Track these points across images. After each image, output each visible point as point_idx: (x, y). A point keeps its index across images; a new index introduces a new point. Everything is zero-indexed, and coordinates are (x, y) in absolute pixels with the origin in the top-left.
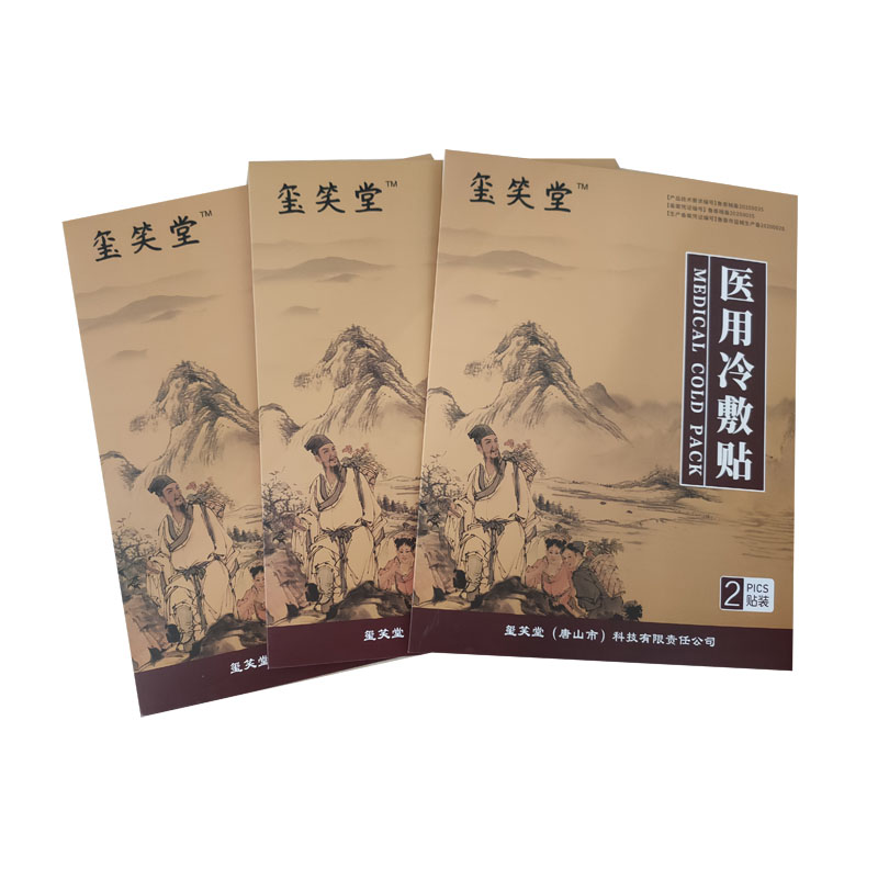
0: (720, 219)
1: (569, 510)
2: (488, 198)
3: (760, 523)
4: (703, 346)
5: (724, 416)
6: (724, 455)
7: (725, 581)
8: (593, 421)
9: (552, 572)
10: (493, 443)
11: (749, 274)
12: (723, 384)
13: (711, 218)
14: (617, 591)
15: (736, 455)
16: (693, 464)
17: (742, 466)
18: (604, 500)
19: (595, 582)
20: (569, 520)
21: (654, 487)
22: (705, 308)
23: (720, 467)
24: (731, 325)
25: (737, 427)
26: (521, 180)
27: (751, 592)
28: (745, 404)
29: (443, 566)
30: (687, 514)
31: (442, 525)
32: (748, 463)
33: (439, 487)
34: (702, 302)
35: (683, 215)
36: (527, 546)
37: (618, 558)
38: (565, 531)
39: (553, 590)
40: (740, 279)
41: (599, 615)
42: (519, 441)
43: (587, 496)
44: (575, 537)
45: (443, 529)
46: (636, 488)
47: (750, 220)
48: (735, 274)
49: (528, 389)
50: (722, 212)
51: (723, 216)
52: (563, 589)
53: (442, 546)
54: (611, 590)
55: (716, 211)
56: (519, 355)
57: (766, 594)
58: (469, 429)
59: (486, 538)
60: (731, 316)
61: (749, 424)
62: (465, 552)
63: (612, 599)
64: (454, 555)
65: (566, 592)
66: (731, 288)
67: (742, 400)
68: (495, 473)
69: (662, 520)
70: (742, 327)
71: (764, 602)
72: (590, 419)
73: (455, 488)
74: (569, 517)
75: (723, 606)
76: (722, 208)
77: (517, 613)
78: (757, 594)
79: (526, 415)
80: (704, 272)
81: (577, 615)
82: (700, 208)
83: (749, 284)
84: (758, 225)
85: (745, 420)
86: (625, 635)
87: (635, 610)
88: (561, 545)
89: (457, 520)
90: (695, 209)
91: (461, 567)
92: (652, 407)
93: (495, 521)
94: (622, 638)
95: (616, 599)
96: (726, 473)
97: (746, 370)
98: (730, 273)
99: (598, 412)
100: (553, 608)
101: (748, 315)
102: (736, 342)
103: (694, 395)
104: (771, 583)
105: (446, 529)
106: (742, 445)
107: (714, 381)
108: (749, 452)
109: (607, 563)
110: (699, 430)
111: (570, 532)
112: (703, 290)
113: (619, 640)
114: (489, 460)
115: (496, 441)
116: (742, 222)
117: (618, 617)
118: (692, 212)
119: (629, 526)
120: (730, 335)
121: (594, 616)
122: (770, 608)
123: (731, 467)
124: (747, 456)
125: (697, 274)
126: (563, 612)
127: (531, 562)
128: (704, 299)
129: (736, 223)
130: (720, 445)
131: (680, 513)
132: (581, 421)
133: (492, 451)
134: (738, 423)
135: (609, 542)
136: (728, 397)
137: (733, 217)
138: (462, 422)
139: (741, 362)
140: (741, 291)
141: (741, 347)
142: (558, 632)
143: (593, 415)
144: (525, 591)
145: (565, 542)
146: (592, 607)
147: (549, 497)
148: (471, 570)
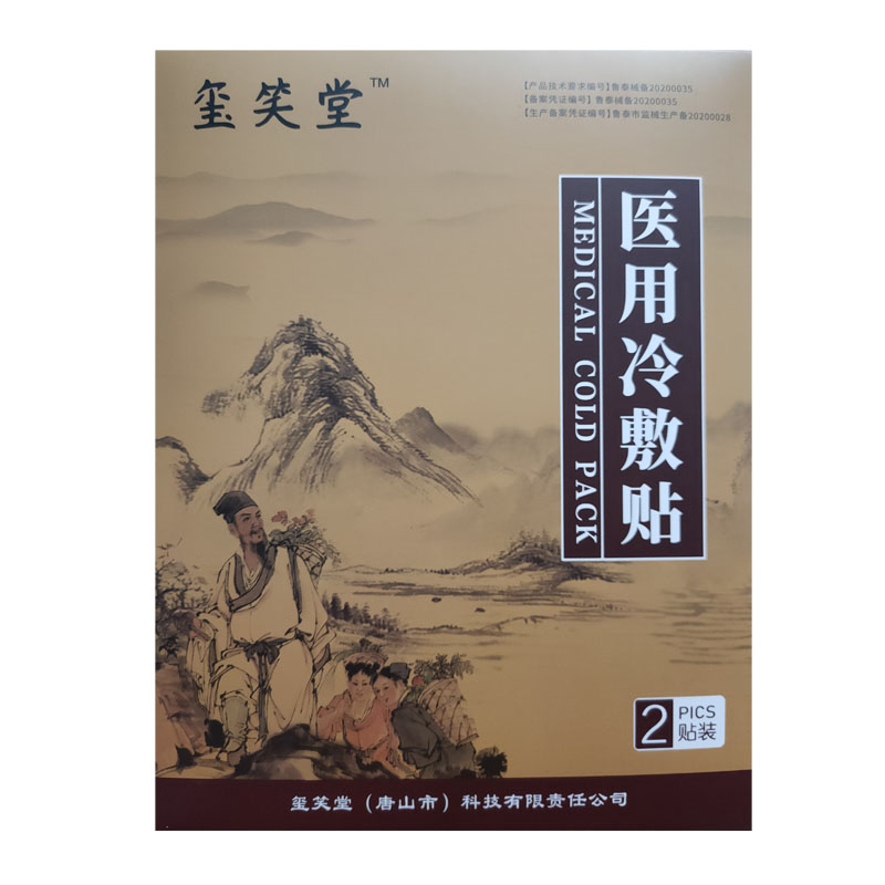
0: (616, 113)
1: (381, 616)
2: (223, 119)
3: (699, 609)
4: (592, 330)
5: (632, 443)
6: (635, 506)
7: (641, 706)
8: (414, 469)
9: (359, 713)
10: (253, 520)
11: (670, 201)
12: (629, 389)
13: (602, 113)
14: (464, 735)
15: (655, 504)
16: (581, 524)
17: (665, 521)
18: (437, 594)
19: (427, 725)
20: (381, 631)
21: (518, 567)
22: (594, 267)
23: (628, 526)
24: (640, 291)
25: (654, 459)
26: (276, 84)
27: (686, 719)
28: (668, 420)
29: (188, 716)
30: (576, 605)
31: (181, 653)
32: (676, 515)
33: (174, 594)
34: (589, 256)
35: (553, 113)
36: (317, 677)
37: (464, 683)
38: (377, 649)
39: (362, 741)
40: (654, 212)
41: (437, 772)
42: (296, 513)
43: (409, 590)
44: (393, 657)
45: (184, 659)
46: (490, 571)
47: (669, 109)
48: (645, 204)
49: (306, 428)
50: (620, 100)
51: (621, 108)
52: (378, 738)
53: (184, 686)
54: (455, 733)
55: (609, 100)
56: (287, 374)
57: (713, 721)
58: (216, 499)
59: (252, 668)
60: (640, 276)
61: (676, 452)
62: (220, 693)
63: (457, 747)
64: (203, 698)
65: (382, 742)
66: (638, 228)
67: (663, 413)
68: (260, 566)
69: (534, 619)
70: (660, 291)
71: (708, 733)
72: (408, 466)
73: (198, 595)
74: (383, 627)
75: (640, 745)
76: (621, 93)
77: (307, 779)
78: (696, 721)
79: (304, 470)
80: (591, 206)
81: (402, 775)
82: (582, 99)
83: (670, 218)
84: (683, 116)
85: (668, 446)
86: (481, 799)
87: (495, 762)
88: (371, 671)
89: (205, 645)
90: (573, 100)
91: (216, 716)
92: (511, 439)
93: (263, 642)
94: (476, 803)
95: (463, 747)
96: (638, 533)
97: (667, 363)
98: (636, 204)
99: (422, 455)
100: (362, 767)
101: (670, 270)
102: (649, 318)
103: (580, 413)
104: (719, 703)
105: (189, 659)
106: (664, 487)
107: (614, 386)
108: (677, 497)
109: (447, 693)
110: (590, 470)
111: (385, 650)
112: (590, 237)
113: (471, 807)
114: (248, 548)
115: (258, 516)
116: (655, 115)
117: (467, 774)
118: (568, 106)
119: (481, 632)
120: (640, 307)
121: (429, 775)
122: (719, 741)
123: (647, 525)
124: (673, 504)
125: (578, 211)
126: (379, 773)
127: (324, 701)
128: (592, 251)
129: (645, 116)
130: (626, 490)
131: (563, 604)
132: (393, 472)
133: (252, 533)
134: (657, 452)
135: (449, 660)
136: (637, 411)
137: (640, 108)
138: (204, 490)
139: (659, 351)
140: (656, 230)
141: (658, 327)
142: (374, 802)
143: (414, 461)
144: (317, 745)
145: (376, 666)
146: (424, 762)
147: (348, 598)
148: (231, 718)
